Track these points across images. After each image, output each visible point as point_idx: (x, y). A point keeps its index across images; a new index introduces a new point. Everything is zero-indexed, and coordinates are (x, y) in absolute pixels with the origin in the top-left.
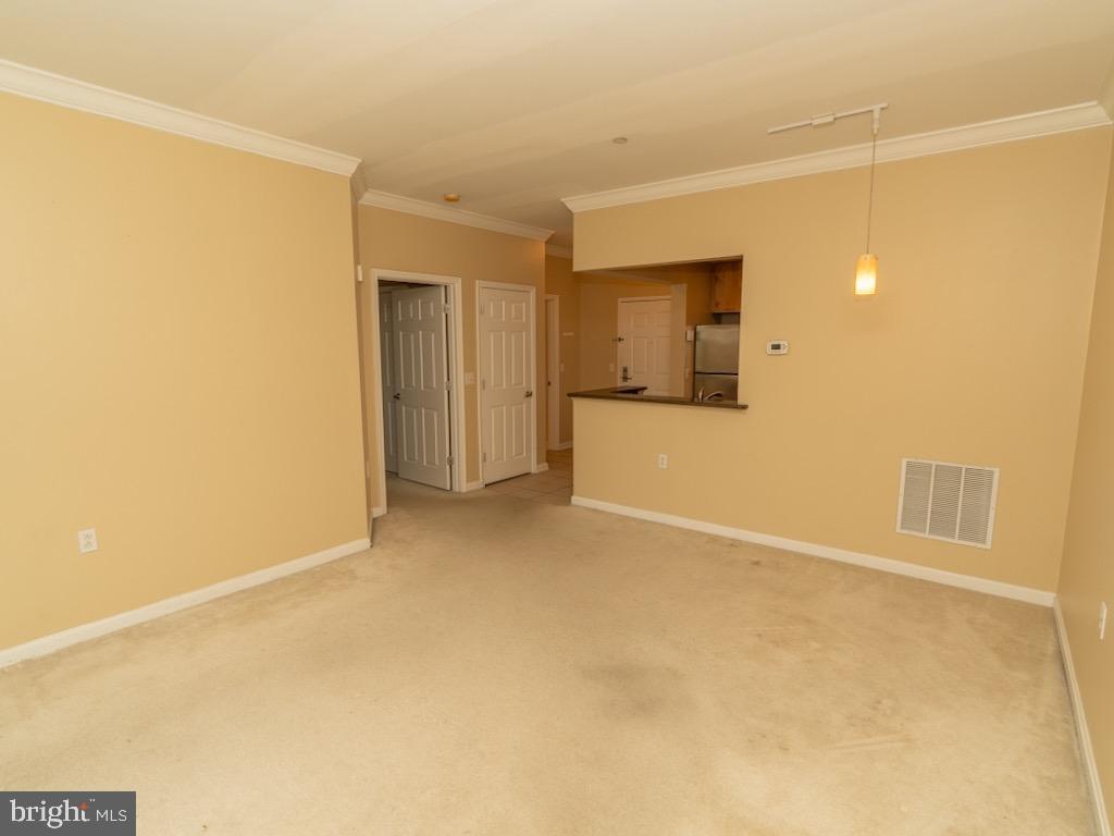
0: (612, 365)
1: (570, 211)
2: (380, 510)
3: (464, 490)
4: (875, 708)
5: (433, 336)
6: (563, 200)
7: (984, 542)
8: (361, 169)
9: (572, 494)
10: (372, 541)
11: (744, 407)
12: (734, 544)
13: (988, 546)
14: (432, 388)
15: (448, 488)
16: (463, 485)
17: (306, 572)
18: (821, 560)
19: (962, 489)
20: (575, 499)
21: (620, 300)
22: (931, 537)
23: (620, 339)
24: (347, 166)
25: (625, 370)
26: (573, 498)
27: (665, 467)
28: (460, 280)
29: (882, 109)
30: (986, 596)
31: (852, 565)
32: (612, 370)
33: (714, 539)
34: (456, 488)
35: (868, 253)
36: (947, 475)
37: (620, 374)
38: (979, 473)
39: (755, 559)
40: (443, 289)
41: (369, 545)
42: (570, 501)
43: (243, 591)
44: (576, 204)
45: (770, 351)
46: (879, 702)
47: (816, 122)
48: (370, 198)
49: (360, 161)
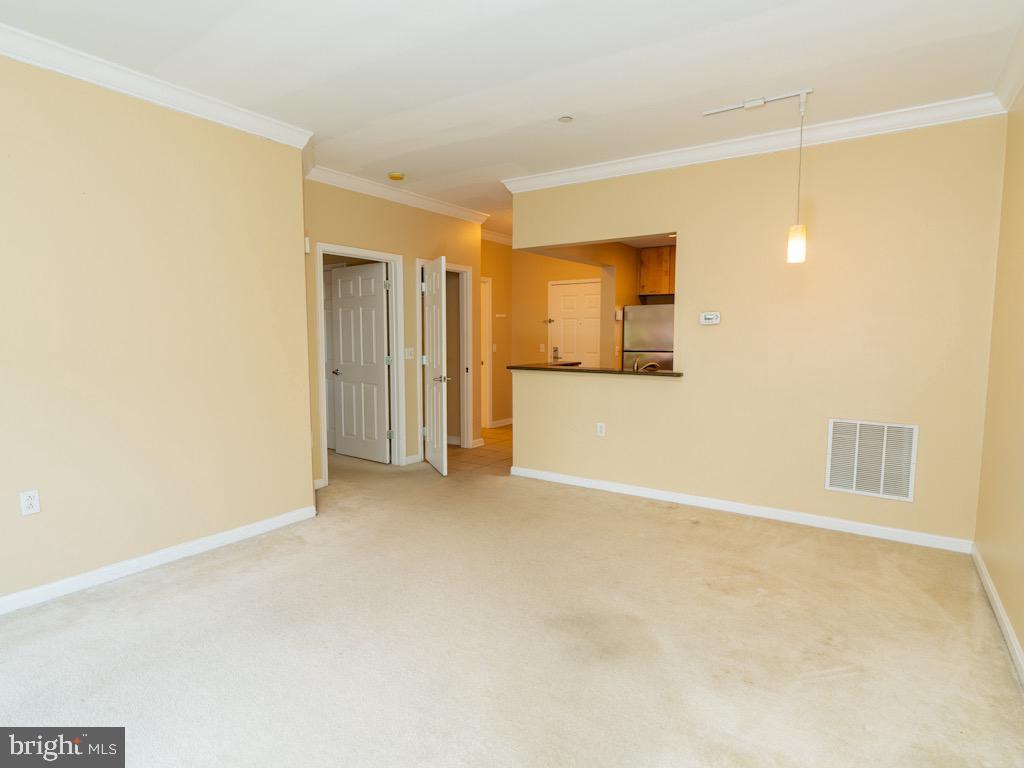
0: (542, 346)
1: (510, 192)
2: (323, 482)
3: (404, 464)
4: (827, 644)
5: (374, 312)
6: (503, 181)
7: (907, 495)
8: (312, 143)
9: (512, 465)
10: (317, 509)
11: (679, 375)
12: (672, 507)
13: (910, 499)
14: (372, 362)
15: (388, 462)
16: (403, 458)
17: (253, 539)
18: (756, 519)
19: (884, 446)
20: (514, 470)
21: (550, 283)
22: (859, 492)
23: (550, 321)
24: (299, 139)
25: (556, 350)
26: (512, 469)
27: (603, 435)
28: (401, 257)
29: (808, 94)
30: (910, 547)
31: (785, 522)
32: (542, 350)
33: (652, 503)
34: (395, 461)
35: (798, 224)
36: (871, 433)
37: (550, 354)
38: (900, 430)
39: (694, 519)
40: (384, 265)
41: (314, 513)
42: (509, 472)
43: (190, 557)
44: (515, 185)
45: (703, 321)
46: (830, 639)
47: (747, 105)
48: (318, 174)
49: (312, 134)
